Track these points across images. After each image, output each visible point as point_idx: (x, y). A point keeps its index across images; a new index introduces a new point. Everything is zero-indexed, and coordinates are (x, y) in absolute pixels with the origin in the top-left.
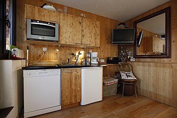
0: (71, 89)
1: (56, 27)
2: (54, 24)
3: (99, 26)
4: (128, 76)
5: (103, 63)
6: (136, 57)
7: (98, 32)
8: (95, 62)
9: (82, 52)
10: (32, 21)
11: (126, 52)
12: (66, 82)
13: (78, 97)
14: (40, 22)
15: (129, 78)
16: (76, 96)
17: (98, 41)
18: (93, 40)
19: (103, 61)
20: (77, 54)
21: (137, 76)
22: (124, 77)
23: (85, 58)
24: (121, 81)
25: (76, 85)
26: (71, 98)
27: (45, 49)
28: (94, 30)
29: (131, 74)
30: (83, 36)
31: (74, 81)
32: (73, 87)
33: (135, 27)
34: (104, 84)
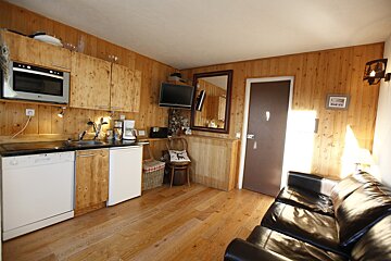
0: (92, 183)
1: (65, 78)
2: (61, 74)
3: (140, 78)
4: (179, 157)
5: (142, 137)
6: (193, 128)
7: (138, 89)
8: (129, 136)
9: (107, 119)
10: (15, 65)
11: (179, 120)
12: (84, 173)
13: (103, 194)
14: (33, 68)
15: (181, 160)
16: (99, 193)
17: (137, 105)
18: (128, 102)
19: (142, 133)
20: (98, 122)
21: (192, 156)
22: (174, 159)
23: (113, 129)
24: (169, 165)
25: (100, 175)
26: (92, 197)
27: (31, 112)
28: (131, 86)
29: (185, 155)
30: (112, 94)
31: (97, 170)
32: (96, 179)
33: (195, 84)
34: (143, 170)
